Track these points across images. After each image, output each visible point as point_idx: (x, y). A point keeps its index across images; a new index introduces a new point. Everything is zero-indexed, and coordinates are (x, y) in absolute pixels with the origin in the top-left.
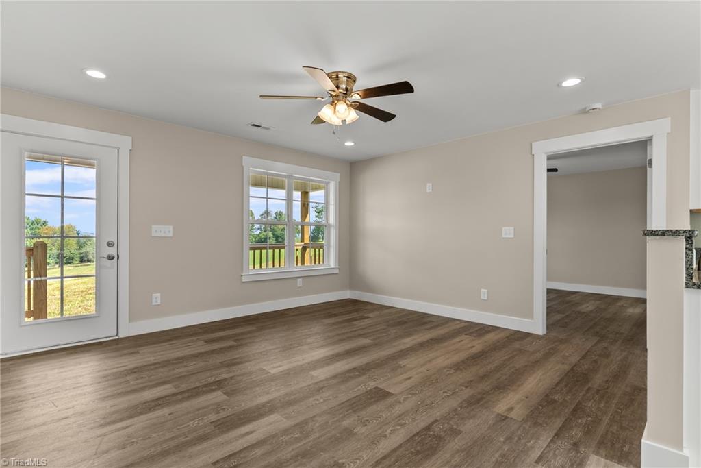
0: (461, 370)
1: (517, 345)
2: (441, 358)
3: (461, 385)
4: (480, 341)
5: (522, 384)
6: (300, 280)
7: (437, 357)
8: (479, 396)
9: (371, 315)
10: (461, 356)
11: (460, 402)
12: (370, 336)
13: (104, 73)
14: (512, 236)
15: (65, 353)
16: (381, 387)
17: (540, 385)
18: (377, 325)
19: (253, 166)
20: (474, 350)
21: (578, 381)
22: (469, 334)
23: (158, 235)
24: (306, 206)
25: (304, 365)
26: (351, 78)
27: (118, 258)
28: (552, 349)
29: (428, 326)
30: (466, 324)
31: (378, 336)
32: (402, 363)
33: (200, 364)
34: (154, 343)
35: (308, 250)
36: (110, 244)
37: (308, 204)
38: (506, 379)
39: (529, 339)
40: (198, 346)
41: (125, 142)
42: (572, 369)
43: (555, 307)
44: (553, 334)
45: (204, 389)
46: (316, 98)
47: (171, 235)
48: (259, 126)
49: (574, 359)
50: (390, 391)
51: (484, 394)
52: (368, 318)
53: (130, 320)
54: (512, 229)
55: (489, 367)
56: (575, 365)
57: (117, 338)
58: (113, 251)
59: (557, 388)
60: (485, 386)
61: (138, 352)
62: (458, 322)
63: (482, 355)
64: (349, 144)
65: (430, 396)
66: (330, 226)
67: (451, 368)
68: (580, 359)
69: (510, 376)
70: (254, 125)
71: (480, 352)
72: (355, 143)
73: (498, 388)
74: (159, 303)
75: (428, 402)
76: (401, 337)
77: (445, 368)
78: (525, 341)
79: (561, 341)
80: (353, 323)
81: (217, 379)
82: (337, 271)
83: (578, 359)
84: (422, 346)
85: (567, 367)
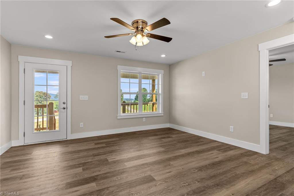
0: (202, 170)
1: (245, 159)
2: (195, 162)
3: (196, 180)
4: (223, 155)
5: (234, 185)
6: (145, 118)
7: (193, 161)
8: (203, 189)
9: (174, 136)
10: (207, 162)
11: (189, 190)
12: (165, 147)
13: (52, 36)
14: (247, 97)
15: (46, 144)
16: (152, 175)
17: (246, 187)
18: (172, 141)
19: (122, 69)
20: (217, 160)
21: (275, 188)
22: (219, 150)
23: (82, 99)
24: (154, 86)
25: (125, 159)
26: (144, 23)
27: (67, 109)
28: (268, 164)
29: (199, 144)
30: (220, 144)
31: (170, 147)
32: (172, 163)
33: (85, 154)
34: (77, 143)
35: (155, 105)
36: (64, 103)
37: (155, 85)
38: (226, 180)
39: (255, 156)
40: (92, 145)
41: (69, 63)
42: (276, 179)
43: (284, 137)
44: (274, 154)
45: (77, 166)
46: (129, 34)
47: (87, 99)
48: (120, 52)
49: (280, 172)
50: (155, 178)
51: (206, 188)
52: (172, 137)
53: (71, 133)
54: (247, 94)
55: (219, 171)
56: (279, 177)
57: (66, 139)
58: (65, 106)
59: (258, 191)
60: (210, 183)
61: (68, 146)
62: (217, 143)
63: (219, 163)
64: (163, 56)
65: (174, 185)
66: (159, 94)
67: (196, 169)
68: (285, 173)
69: (229, 179)
70: (117, 51)
71: (219, 161)
72: (166, 56)
73: (218, 185)
74: (83, 127)
75: (171, 188)
76: (181, 149)
77: (193, 168)
78: (252, 157)
79: (277, 159)
80: (162, 140)
81: (85, 162)
82: (163, 115)
83: (284, 172)
84: (189, 154)
85: (272, 177)
